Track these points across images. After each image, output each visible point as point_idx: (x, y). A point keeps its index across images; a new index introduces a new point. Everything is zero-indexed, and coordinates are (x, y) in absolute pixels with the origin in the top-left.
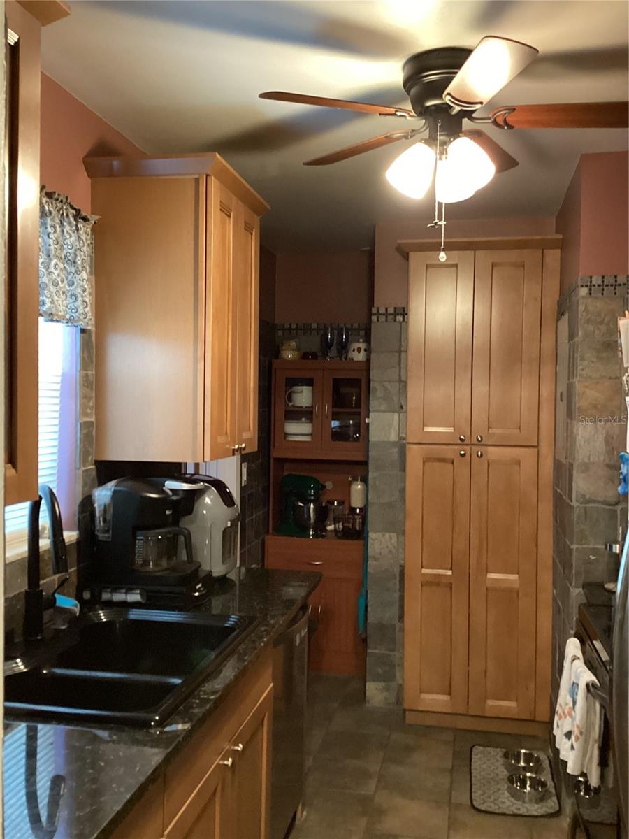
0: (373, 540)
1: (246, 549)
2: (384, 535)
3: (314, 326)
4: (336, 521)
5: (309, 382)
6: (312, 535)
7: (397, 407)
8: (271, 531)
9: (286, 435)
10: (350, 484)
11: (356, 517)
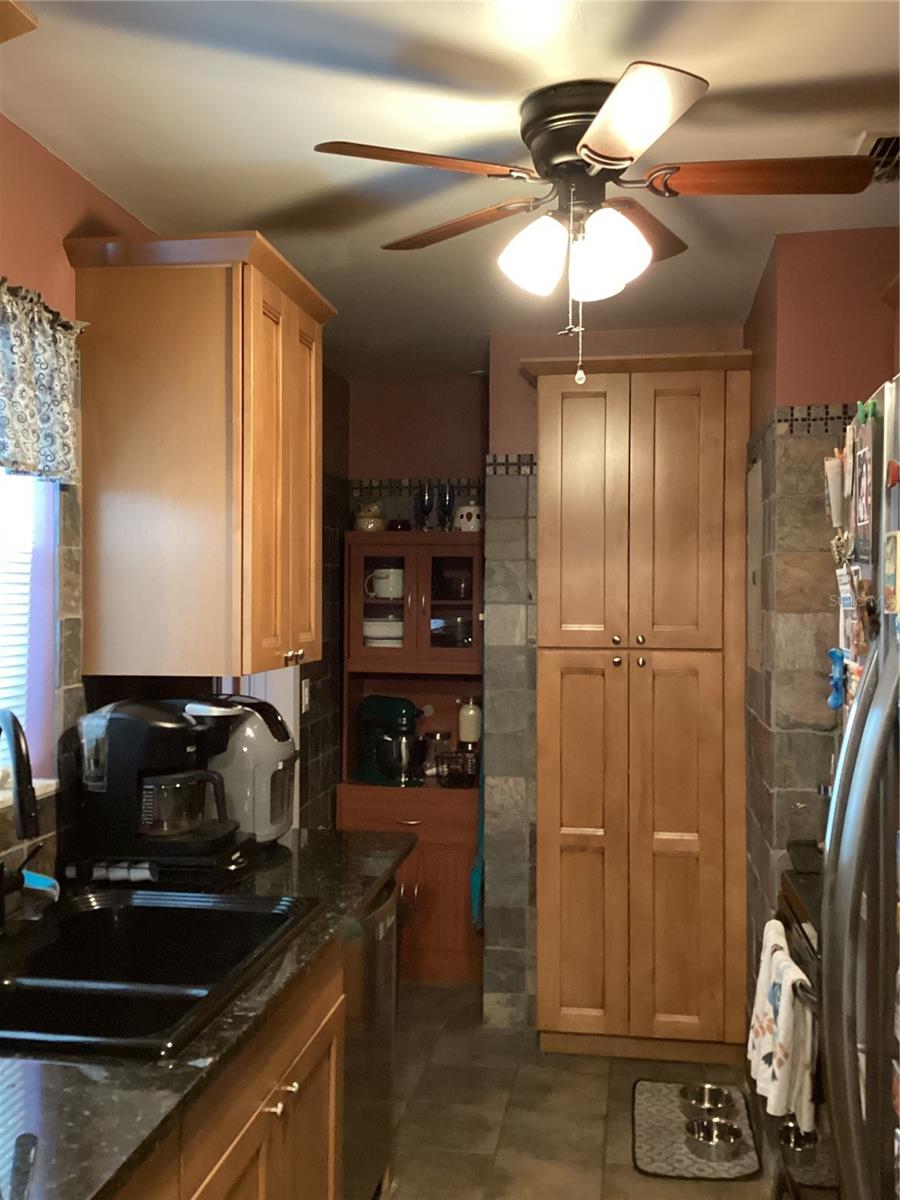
0: (492, 788)
1: (309, 803)
2: (506, 782)
3: (405, 482)
4: (438, 762)
5: (399, 563)
6: (405, 783)
7: (524, 597)
8: (344, 778)
9: (366, 639)
10: (459, 707)
11: (468, 755)
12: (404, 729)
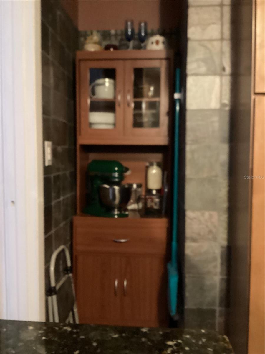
0: (191, 219)
5: (111, 74)
6: (118, 215)
7: (219, 69)
9: (91, 124)
12: (117, 180)
